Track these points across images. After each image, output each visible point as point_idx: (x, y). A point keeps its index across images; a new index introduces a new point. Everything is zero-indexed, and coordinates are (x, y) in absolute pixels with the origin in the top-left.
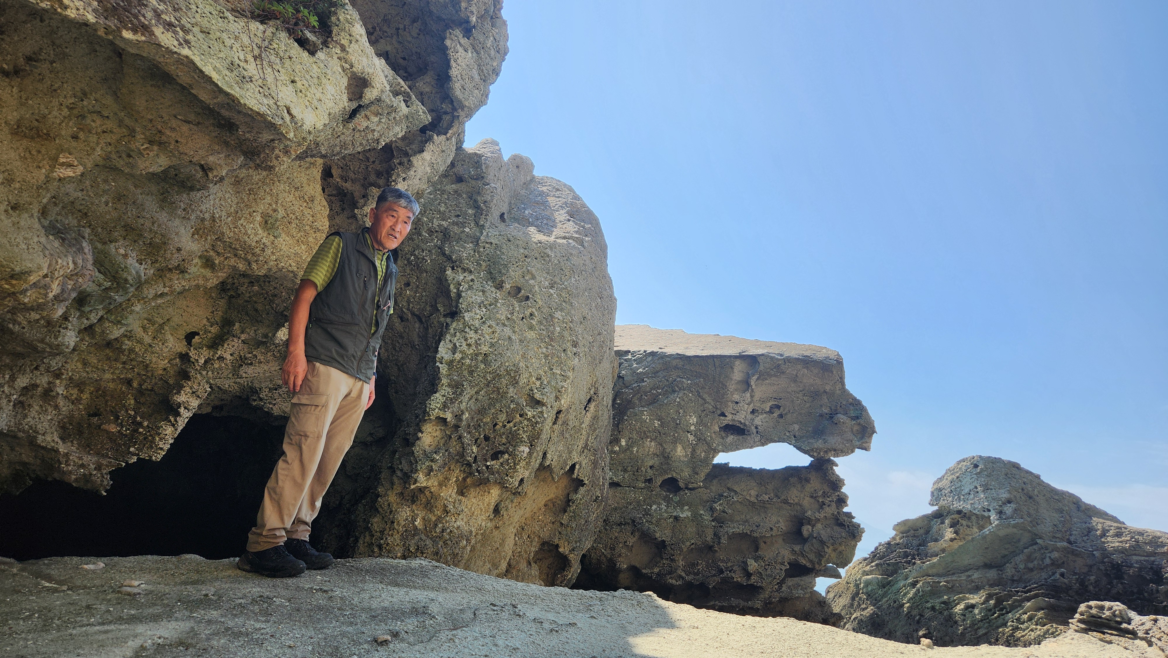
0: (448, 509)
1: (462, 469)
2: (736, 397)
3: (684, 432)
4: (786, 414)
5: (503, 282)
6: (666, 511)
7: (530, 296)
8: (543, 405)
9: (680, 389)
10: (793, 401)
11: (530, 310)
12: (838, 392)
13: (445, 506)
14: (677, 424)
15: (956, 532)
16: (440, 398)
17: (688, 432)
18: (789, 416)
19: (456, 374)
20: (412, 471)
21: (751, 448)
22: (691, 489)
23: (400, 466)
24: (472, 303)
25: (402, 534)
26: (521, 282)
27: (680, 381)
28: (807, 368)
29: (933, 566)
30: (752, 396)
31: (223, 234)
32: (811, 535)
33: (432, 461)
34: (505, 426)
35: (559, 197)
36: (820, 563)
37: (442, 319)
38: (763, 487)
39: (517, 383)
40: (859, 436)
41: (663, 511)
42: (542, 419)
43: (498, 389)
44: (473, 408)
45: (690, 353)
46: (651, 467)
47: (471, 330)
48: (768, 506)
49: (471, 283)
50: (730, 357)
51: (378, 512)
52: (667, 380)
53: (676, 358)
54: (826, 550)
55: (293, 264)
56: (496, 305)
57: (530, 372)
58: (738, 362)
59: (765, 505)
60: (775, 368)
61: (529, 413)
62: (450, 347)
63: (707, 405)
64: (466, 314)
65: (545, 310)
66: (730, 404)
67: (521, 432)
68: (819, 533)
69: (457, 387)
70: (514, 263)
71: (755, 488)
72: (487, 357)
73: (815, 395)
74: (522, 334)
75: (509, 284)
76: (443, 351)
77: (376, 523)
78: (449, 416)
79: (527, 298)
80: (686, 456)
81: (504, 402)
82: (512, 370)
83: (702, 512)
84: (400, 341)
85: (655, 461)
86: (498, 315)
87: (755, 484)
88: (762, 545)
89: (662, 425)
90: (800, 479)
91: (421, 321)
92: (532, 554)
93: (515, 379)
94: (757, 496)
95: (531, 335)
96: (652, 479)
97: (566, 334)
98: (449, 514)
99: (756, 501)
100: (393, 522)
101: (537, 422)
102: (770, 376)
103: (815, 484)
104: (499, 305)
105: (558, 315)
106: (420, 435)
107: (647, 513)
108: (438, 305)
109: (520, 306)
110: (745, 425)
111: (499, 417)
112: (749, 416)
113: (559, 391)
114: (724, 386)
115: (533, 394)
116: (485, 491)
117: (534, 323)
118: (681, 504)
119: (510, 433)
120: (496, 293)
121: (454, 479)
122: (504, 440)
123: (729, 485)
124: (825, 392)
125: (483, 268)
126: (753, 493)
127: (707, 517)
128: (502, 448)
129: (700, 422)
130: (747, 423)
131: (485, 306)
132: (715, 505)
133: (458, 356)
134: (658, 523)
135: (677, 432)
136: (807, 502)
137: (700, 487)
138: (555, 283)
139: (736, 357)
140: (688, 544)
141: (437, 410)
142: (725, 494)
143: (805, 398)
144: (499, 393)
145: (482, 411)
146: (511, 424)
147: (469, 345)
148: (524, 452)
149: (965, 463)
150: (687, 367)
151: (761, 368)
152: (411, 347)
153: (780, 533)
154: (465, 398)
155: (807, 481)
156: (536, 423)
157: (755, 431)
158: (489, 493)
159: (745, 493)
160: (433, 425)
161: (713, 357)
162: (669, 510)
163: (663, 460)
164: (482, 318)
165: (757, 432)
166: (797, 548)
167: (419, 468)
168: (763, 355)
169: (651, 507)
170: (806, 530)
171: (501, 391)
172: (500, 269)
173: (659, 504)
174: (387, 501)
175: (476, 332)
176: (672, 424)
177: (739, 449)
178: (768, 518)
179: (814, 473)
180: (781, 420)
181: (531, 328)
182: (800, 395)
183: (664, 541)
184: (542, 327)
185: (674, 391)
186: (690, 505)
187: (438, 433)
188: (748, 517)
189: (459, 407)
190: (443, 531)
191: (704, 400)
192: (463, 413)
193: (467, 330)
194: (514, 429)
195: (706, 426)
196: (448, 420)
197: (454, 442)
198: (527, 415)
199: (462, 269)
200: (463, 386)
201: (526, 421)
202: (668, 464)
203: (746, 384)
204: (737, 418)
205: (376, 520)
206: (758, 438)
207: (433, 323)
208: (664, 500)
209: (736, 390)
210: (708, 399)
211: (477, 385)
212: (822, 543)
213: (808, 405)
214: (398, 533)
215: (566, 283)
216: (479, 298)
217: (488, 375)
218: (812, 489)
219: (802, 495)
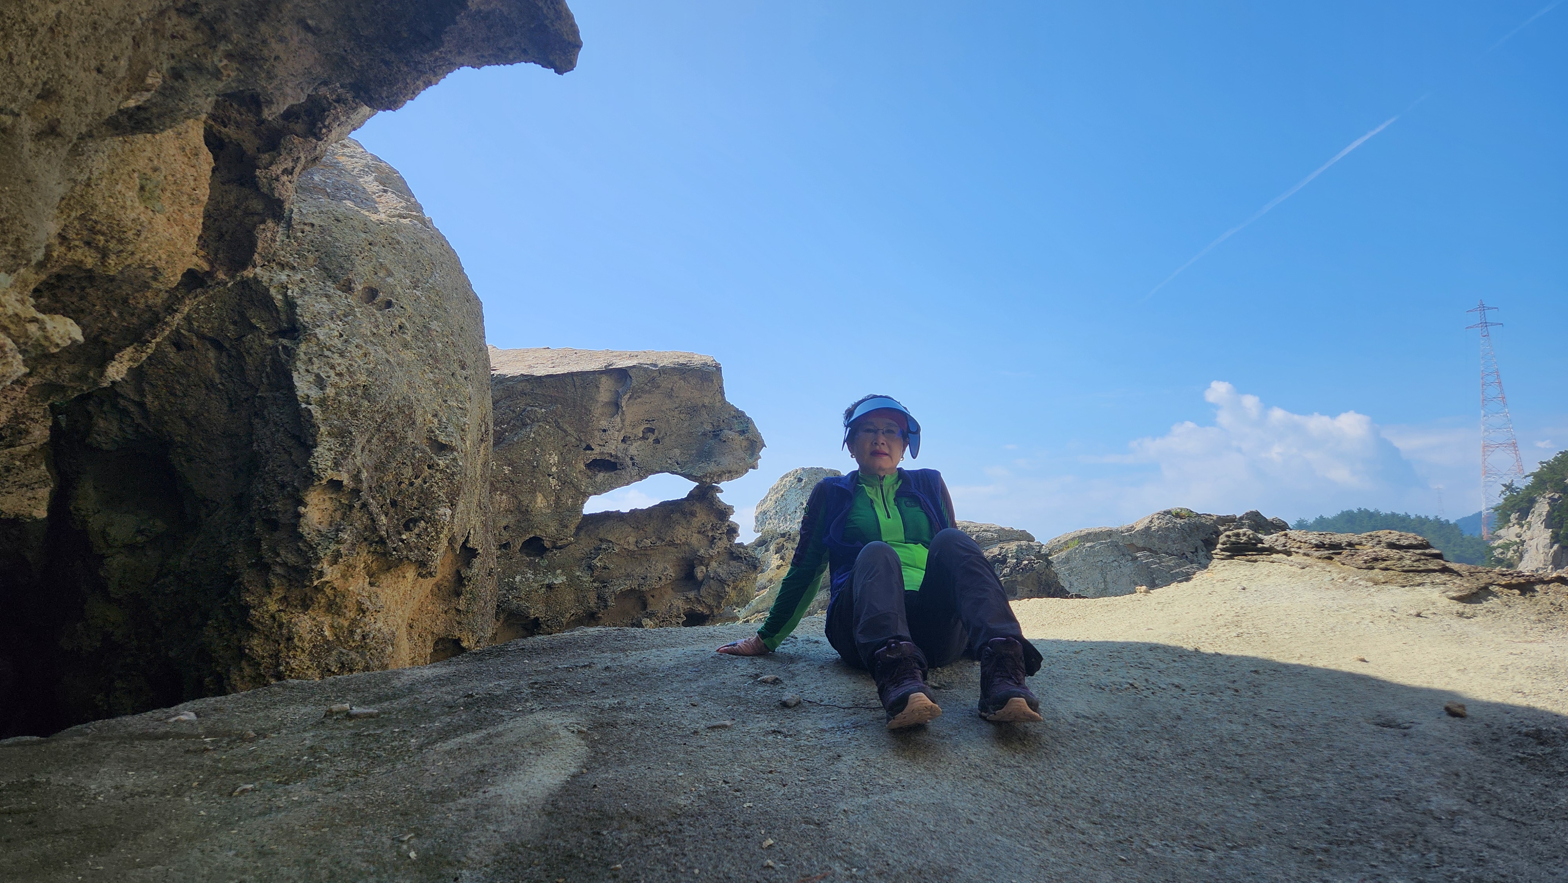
0: (364, 607)
1: (372, 549)
2: (604, 424)
3: (544, 476)
4: (663, 438)
5: (350, 281)
6: (535, 581)
7: (394, 301)
8: (452, 449)
9: (533, 421)
10: (668, 421)
11: (398, 321)
12: (718, 404)
13: (359, 604)
14: (534, 467)
15: (782, 558)
16: (327, 453)
17: (549, 475)
18: (667, 440)
19: (334, 417)
20: (308, 561)
21: (628, 484)
22: (561, 548)
23: (278, 560)
24: (319, 313)
25: (311, 652)
26: (375, 283)
27: (532, 410)
28: (684, 379)
29: (763, 601)
30: (623, 421)
31: (94, 207)
32: (707, 577)
33: (338, 542)
34: (412, 484)
35: (352, 157)
36: (718, 607)
37: (269, 341)
38: (641, 531)
39: (414, 423)
40: (749, 452)
41: (531, 580)
42: (459, 468)
43: (392, 433)
44: (368, 462)
45: (540, 371)
46: (505, 528)
47: (333, 353)
48: (650, 552)
49: (303, 285)
50: (594, 372)
51: (255, 630)
52: (514, 411)
53: (522, 381)
54: (727, 589)
55: (164, 256)
56: (355, 316)
57: (424, 408)
58: (604, 379)
59: (647, 552)
60: (649, 382)
61: (441, 462)
62: (311, 380)
63: (569, 438)
64: (317, 330)
65: (418, 320)
66: (596, 433)
67: (435, 489)
68: (715, 571)
69: (342, 434)
70: (358, 253)
71: (633, 534)
72: (367, 389)
73: (693, 410)
74: (398, 355)
75: (360, 284)
76: (303, 385)
77: (257, 645)
78: (345, 478)
79: (389, 304)
80: (549, 506)
81: (405, 450)
82: (404, 406)
83: (578, 574)
84: (183, 381)
85: (510, 520)
86: (362, 330)
87: (631, 529)
88: (651, 600)
89: (514, 471)
90: (684, 514)
91: (218, 345)
92: (429, 658)
93: (411, 418)
94: (637, 542)
95: (408, 355)
96: (508, 543)
97: (450, 351)
98: (367, 613)
99: (636, 549)
100: (290, 639)
101: (454, 473)
102: (643, 391)
103: (702, 517)
104: (358, 315)
105: (434, 325)
106: (302, 510)
107: (512, 587)
108: (253, 321)
109: (383, 315)
110: (617, 457)
111: (404, 471)
112: (622, 446)
113: (463, 430)
114: (588, 411)
115: (435, 436)
116: (399, 576)
117: (409, 339)
118: (551, 569)
119: (422, 492)
120: (346, 298)
121: (362, 565)
122: (415, 504)
123: (601, 536)
124: (704, 406)
125: (311, 261)
126: (632, 540)
127: (587, 578)
128: (416, 514)
129: (563, 461)
130: (619, 455)
131: (338, 317)
132: (595, 561)
133: (330, 391)
134: (528, 598)
135: (535, 478)
136: (695, 540)
137: (571, 543)
138: (418, 280)
139: (601, 372)
140: (568, 615)
141: (329, 471)
142: (604, 546)
143: (682, 416)
144: (395, 440)
145: (380, 467)
146: (420, 480)
147: (340, 375)
148: (445, 515)
149: (788, 479)
150: (538, 391)
151: (634, 383)
152: (207, 388)
153: (669, 581)
154: (357, 450)
155: (693, 514)
156: (452, 475)
157: (630, 463)
158: (404, 577)
159: (622, 542)
160: (319, 494)
161: (572, 374)
162: (539, 578)
163: (519, 516)
164: (341, 335)
165: (633, 464)
166: (692, 595)
167: (322, 555)
168: (634, 366)
169: (514, 578)
170: (700, 572)
171: (398, 436)
172: (340, 263)
173: (523, 574)
174: (267, 612)
175: (342, 355)
176: (528, 468)
177: (613, 488)
178: (653, 567)
179: (698, 505)
180: (658, 446)
181: (406, 345)
182: (676, 413)
183: (537, 619)
184: (419, 344)
185: (525, 425)
186: (562, 567)
187: (328, 504)
188: (629, 570)
189: (354, 464)
190: (364, 637)
191: (565, 431)
192: (359, 472)
193: (327, 353)
194: (425, 486)
195: (569, 464)
196: (345, 483)
197: (356, 514)
198: (438, 465)
199: (278, 264)
200: (351, 433)
201: (438, 473)
202: (528, 520)
203: (616, 405)
204: (606, 450)
205: (256, 642)
206: (635, 472)
207: (251, 348)
208: (528, 567)
209: (602, 415)
210: (570, 430)
211: (367, 430)
212: (722, 582)
213: (686, 424)
214: (303, 651)
215: (430, 281)
216: (325, 306)
217: (376, 415)
218: (700, 524)
219: (690, 532)
